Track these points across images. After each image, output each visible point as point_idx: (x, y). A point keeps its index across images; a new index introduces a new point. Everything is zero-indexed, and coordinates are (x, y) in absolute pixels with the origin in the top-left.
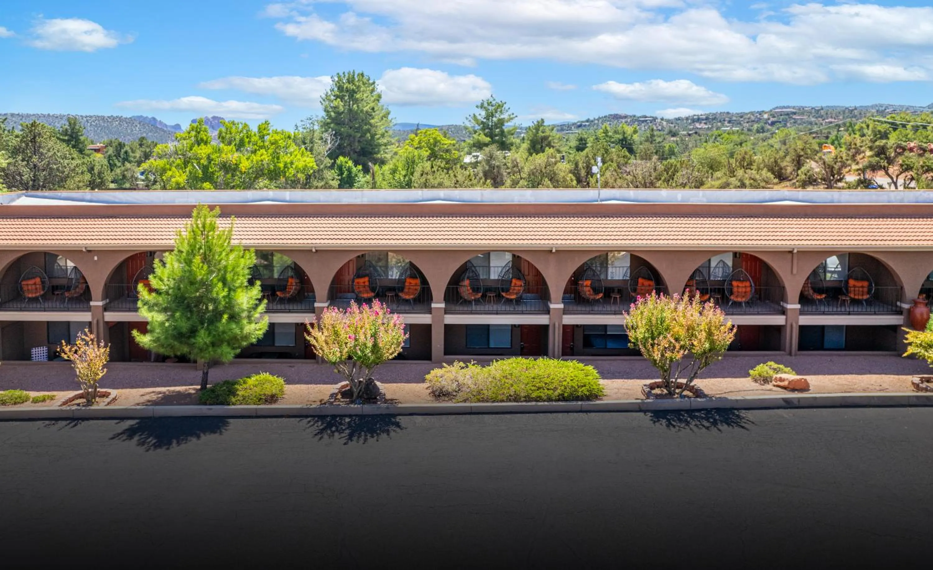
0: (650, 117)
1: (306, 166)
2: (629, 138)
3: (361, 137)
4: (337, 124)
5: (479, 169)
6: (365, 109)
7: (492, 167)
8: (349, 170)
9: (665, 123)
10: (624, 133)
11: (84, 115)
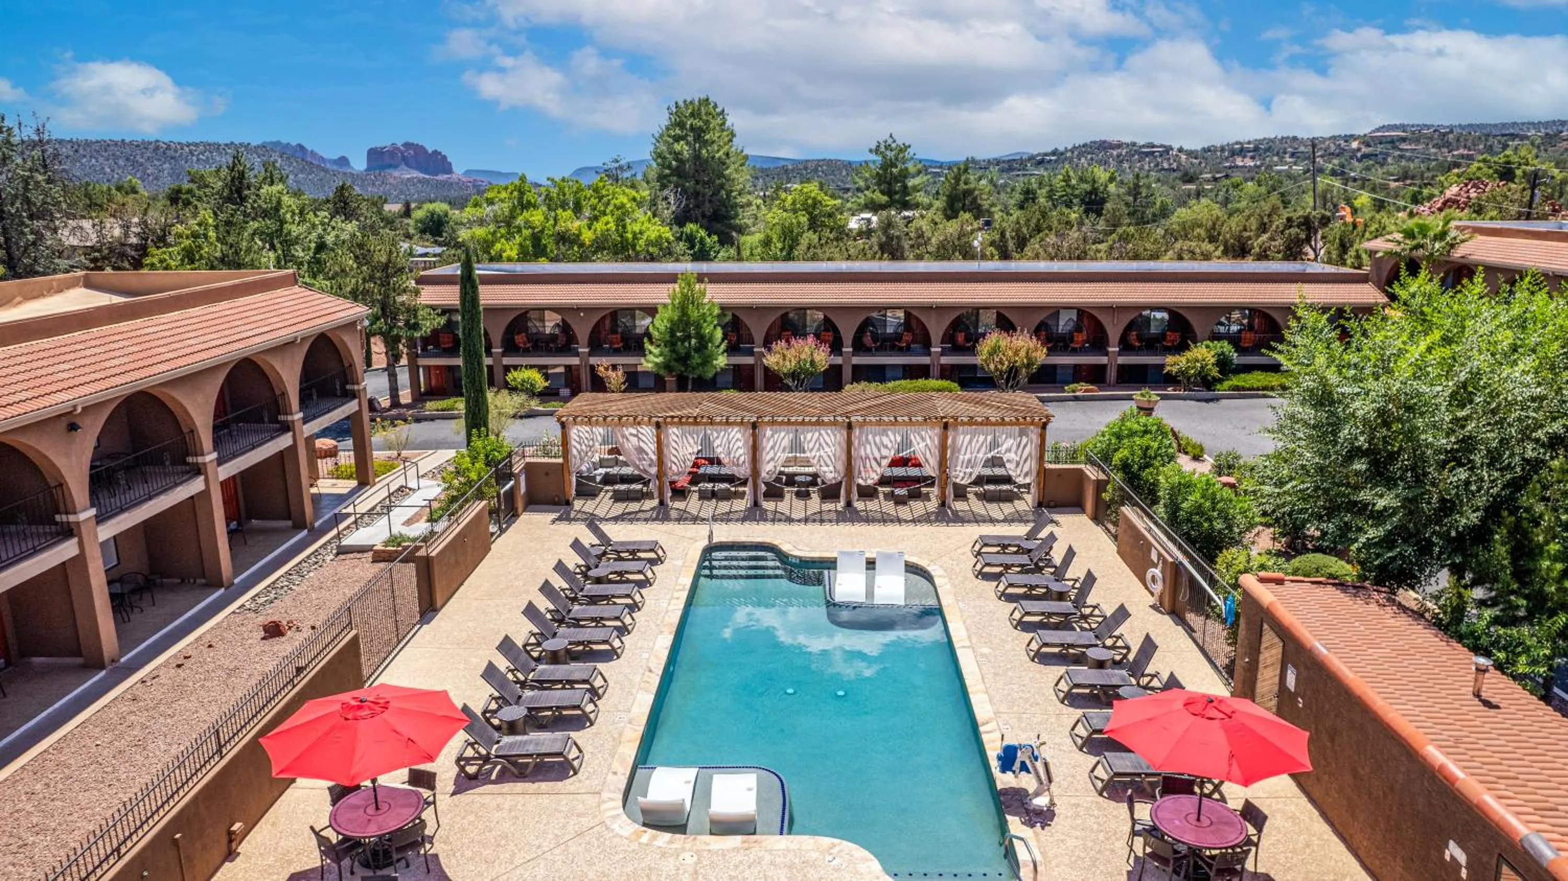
0: (1161, 146)
1: (660, 236)
2: (1102, 188)
3: (713, 194)
4: (680, 176)
5: (874, 240)
6: (717, 156)
7: (890, 238)
8: (702, 241)
9: (1183, 157)
10: (1094, 181)
11: (184, 142)
